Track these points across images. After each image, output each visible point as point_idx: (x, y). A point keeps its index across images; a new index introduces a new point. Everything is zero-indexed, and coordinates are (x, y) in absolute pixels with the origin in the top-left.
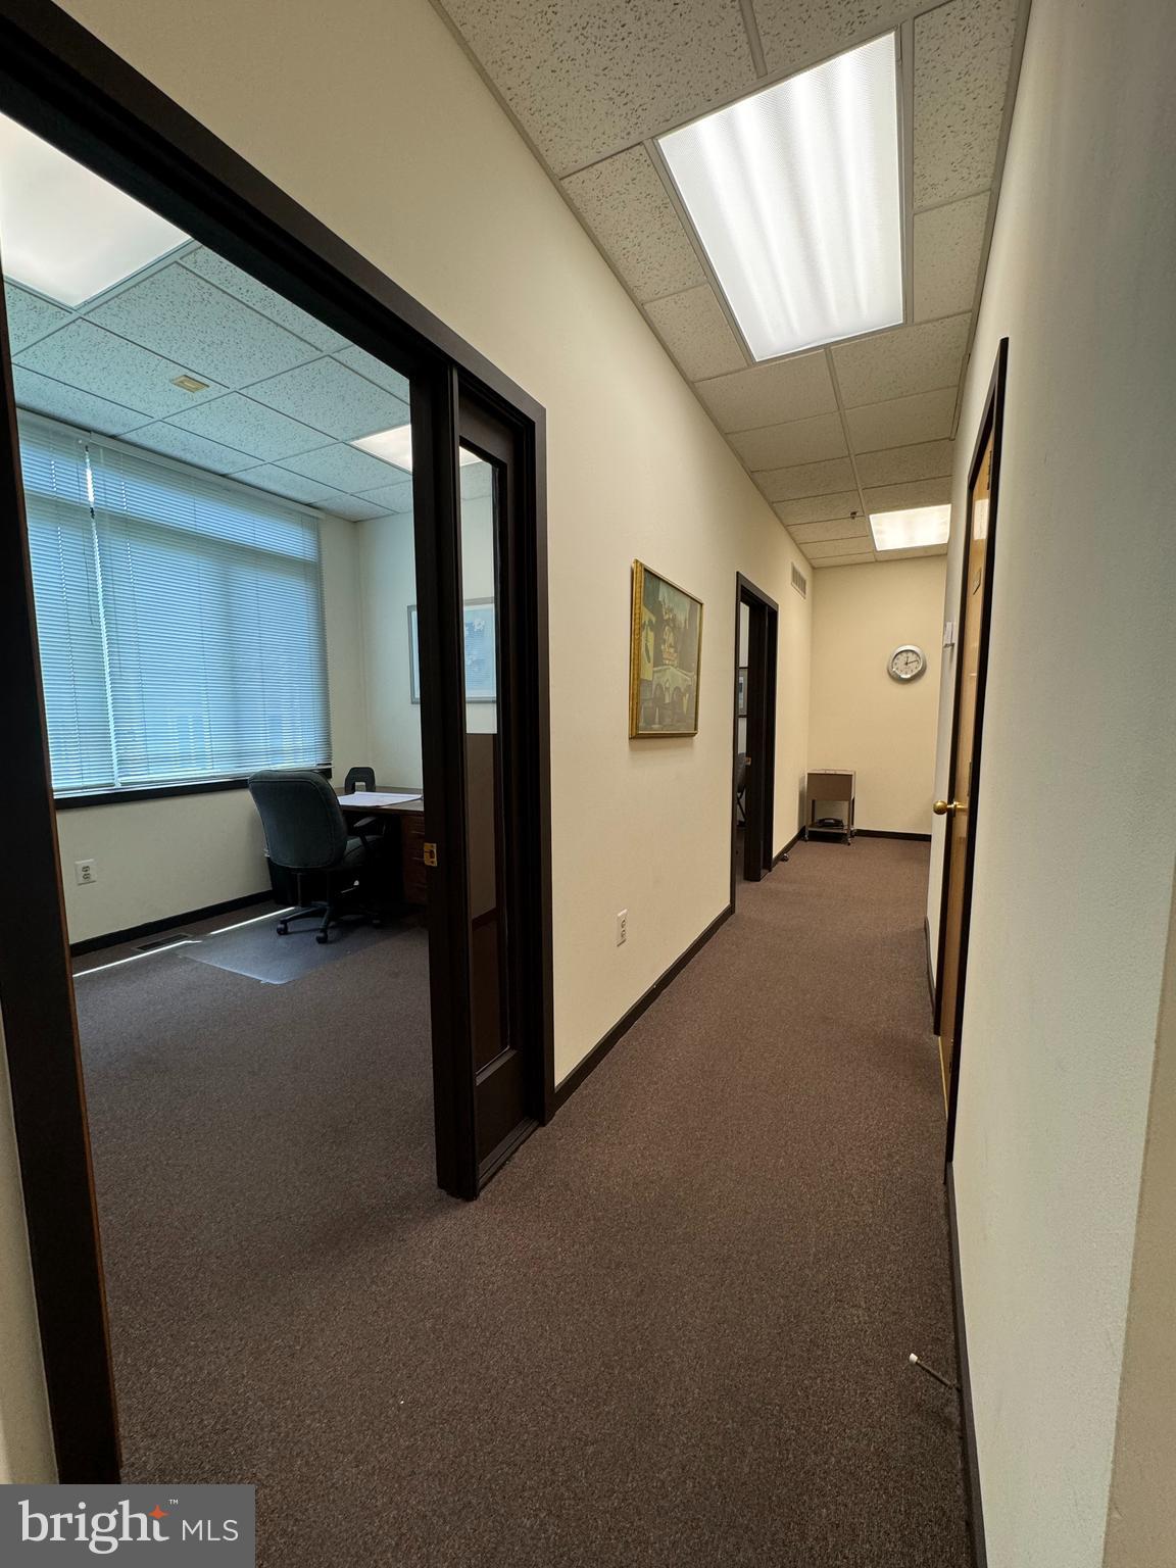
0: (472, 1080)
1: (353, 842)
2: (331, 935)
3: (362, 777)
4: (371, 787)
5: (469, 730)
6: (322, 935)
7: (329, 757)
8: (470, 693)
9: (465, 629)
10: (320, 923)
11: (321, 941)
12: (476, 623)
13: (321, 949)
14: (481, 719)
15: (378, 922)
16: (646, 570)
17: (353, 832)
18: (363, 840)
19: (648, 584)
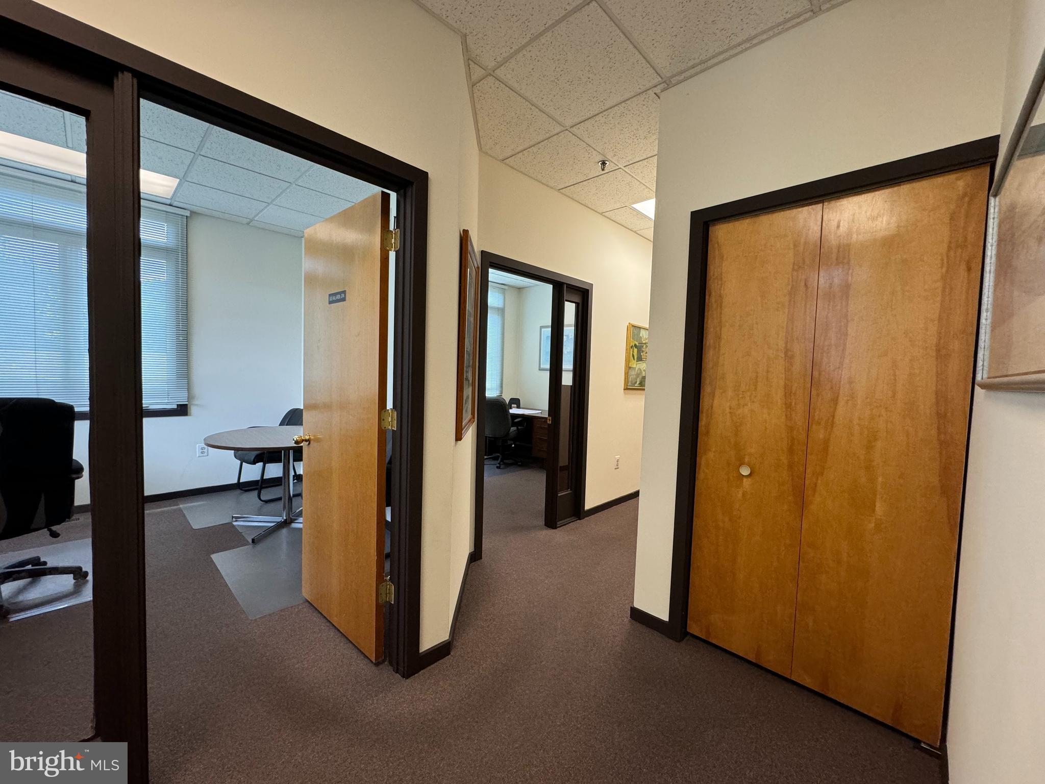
0: (557, 494)
1: (513, 429)
2: (502, 467)
3: (516, 402)
4: (518, 407)
5: (563, 384)
6: (498, 465)
7: (501, 392)
8: (564, 367)
9: (564, 337)
10: (497, 462)
11: (497, 467)
12: (570, 335)
13: (498, 471)
14: (567, 379)
15: (520, 464)
16: (633, 326)
17: (514, 424)
18: (517, 428)
19: (634, 331)
